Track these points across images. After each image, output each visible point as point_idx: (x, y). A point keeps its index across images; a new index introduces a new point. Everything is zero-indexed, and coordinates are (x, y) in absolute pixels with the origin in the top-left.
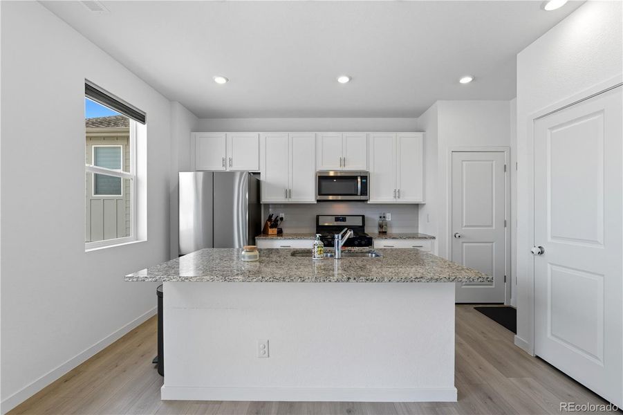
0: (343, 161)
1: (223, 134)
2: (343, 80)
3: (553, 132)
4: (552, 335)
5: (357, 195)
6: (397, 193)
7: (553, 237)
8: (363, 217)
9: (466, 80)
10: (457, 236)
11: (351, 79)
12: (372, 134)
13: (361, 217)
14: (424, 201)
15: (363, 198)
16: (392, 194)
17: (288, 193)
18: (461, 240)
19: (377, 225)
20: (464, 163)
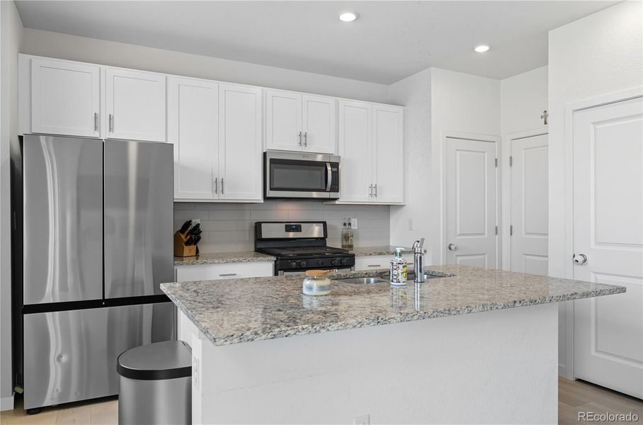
0: (303, 138)
1: (93, 68)
2: (348, 17)
3: (597, 127)
4: (597, 351)
5: (325, 191)
6: (374, 189)
7: (597, 243)
8: (324, 223)
9: (482, 49)
10: (453, 247)
11: (358, 17)
12: (343, 101)
13: (322, 224)
14: (404, 200)
15: (333, 195)
16: (368, 191)
17: (219, 185)
18: (457, 253)
19: (340, 236)
20: (458, 152)
